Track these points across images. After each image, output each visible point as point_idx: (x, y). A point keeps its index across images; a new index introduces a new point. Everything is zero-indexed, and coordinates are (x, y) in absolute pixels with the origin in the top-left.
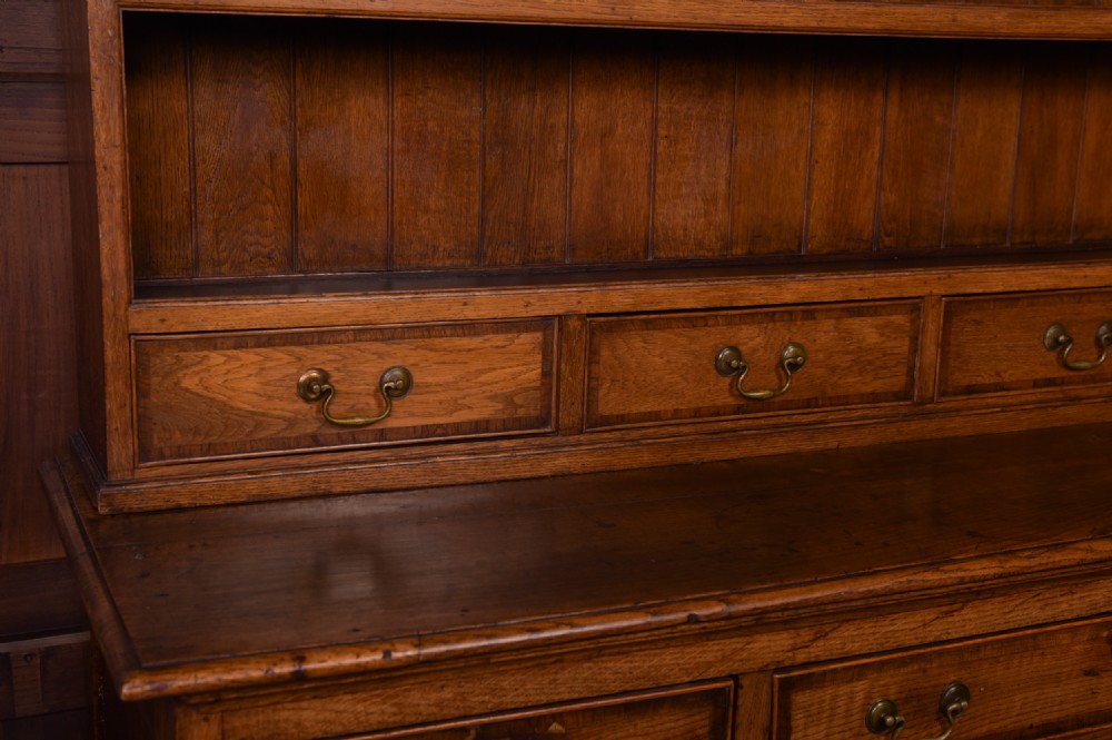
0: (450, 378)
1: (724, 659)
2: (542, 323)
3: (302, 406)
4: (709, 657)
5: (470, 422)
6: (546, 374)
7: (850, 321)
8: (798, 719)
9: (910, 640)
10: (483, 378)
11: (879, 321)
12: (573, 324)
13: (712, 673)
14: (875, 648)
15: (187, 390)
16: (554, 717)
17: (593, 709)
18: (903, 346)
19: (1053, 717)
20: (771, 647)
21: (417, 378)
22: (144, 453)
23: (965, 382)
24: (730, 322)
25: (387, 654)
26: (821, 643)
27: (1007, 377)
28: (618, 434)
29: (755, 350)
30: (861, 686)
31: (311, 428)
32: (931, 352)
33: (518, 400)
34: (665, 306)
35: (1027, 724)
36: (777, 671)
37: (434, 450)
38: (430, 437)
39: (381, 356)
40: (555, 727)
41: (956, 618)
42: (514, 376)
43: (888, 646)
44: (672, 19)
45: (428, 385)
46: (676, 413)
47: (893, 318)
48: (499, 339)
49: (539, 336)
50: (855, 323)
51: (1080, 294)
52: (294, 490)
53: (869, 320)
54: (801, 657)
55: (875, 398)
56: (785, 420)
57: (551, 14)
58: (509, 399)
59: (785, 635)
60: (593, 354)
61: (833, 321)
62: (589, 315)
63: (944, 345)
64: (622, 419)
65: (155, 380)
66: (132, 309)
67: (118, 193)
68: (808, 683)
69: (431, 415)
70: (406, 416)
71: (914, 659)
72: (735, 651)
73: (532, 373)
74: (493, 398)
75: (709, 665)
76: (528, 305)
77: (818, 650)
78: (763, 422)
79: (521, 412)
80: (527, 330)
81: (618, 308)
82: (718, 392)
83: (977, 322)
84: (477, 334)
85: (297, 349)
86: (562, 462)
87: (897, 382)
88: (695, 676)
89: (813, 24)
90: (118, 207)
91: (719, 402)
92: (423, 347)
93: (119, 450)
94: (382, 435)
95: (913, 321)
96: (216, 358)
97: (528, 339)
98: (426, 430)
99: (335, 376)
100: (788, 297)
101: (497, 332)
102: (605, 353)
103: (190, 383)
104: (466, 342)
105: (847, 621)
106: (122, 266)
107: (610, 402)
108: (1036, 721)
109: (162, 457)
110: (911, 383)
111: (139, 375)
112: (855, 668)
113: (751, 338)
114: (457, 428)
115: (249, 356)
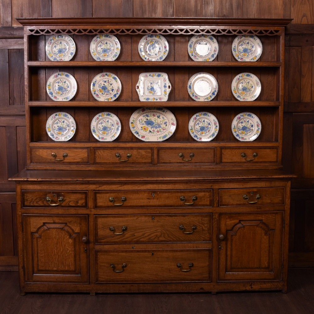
0: (73, 155)
1: (85, 188)
2: (87, 148)
3: (52, 157)
4: (83, 187)
5: (76, 162)
6: (88, 156)
7: (139, 150)
8: (98, 198)
9: (115, 189)
10: (79, 155)
11: (144, 150)
12: (92, 148)
13: (84, 189)
14: (109, 190)
15: (37, 154)
16: (63, 192)
17: (68, 192)
18: (150, 155)
19: (142, 205)
20: (93, 187)
21: (68, 155)
22: (31, 162)
23: (163, 162)
24: (118, 149)
25: (37, 179)
26: (100, 187)
27: (171, 161)
28: (99, 165)
29: (122, 154)
30: (108, 195)
31: (53, 161)
32: (155, 156)
33: (84, 159)
34: (106, 146)
35: (138, 205)
36: (94, 190)
37: (71, 165)
38: (70, 163)
39: (63, 151)
40: (63, 193)
41: (123, 187)
42: (83, 155)
43: (111, 189)
44: (105, 105)
45: (70, 156)
46: (109, 163)
47: (148, 150)
48: (80, 150)
49: (87, 150)
50: (140, 151)
51: (185, 148)
52: (50, 169)
53: (143, 150)
54: (97, 189)
55: (145, 163)
56: (128, 165)
57: (86, 105)
58: (82, 159)
59: (94, 186)
60: (95, 153)
61: (136, 150)
62: (94, 147)
63: (158, 155)
64: (100, 163)
65: (33, 153)
66: (30, 143)
67: (28, 129)
68: (99, 193)
69: (71, 160)
70: (67, 160)
71: (116, 192)
72: (87, 187)
73: (86, 155)
74: (80, 158)
75: (83, 188)
76: (84, 145)
77: (100, 188)
78: (124, 165)
79: (84, 161)
80: (85, 149)
81: (99, 146)
82: (117, 160)
83: (164, 152)
84: (77, 149)
85: (52, 150)
86: (90, 168)
87: (150, 161)
88: (81, 189)
89: (129, 105)
90: (28, 130)
91: (117, 162)
92: (70, 151)
93: (28, 161)
94: (64, 162)
95: (151, 151)
96: (41, 150)
97: (85, 150)
98: (70, 162)
99: (57, 154)
100: (128, 146)
101: (80, 149)
102: (97, 153)
103: (37, 153)
104: (75, 150)
105: (104, 185)
106: (29, 138)
107: (98, 160)
108: (139, 205)
109: (34, 163)
110: (152, 161)
111: (31, 152)
112: (107, 192)
113: (121, 152)
114: (75, 162)
115: (45, 150)
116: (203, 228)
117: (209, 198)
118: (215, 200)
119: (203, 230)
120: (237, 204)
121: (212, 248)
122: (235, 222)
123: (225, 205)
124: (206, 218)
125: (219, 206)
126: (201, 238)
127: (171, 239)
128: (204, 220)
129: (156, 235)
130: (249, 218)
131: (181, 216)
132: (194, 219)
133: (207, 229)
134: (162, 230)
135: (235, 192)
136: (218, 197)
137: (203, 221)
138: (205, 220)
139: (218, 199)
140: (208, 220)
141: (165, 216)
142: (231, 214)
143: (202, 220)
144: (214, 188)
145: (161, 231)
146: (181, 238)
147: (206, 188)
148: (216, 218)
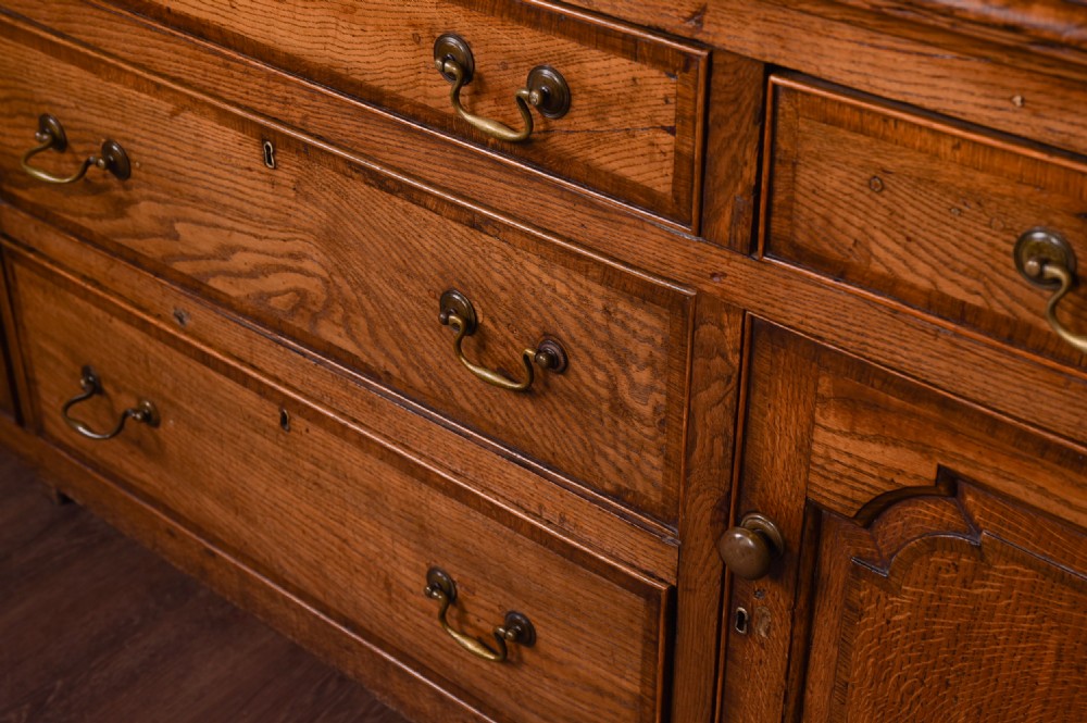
116: (613, 389)
117: (671, 131)
118: (722, 167)
119: (620, 408)
120: (943, 297)
121: (673, 591)
122: (900, 472)
123: (819, 262)
124: (642, 315)
125: (752, 248)
126: (599, 459)
127: (395, 372)
128: (624, 325)
129: (297, 291)
130: (1041, 490)
131: (453, 213)
132: (546, 279)
133: (647, 410)
134: (331, 275)
135: (935, 156)
136: (750, 155)
137: (616, 330)
138: (633, 325)
139: (749, 173)
140: (659, 340)
141: (341, 166)
142: (862, 370)
143: (606, 310)
144: (719, 42)
145: (326, 275)
146: (457, 394)
147: (648, 19)
148: (724, 356)
